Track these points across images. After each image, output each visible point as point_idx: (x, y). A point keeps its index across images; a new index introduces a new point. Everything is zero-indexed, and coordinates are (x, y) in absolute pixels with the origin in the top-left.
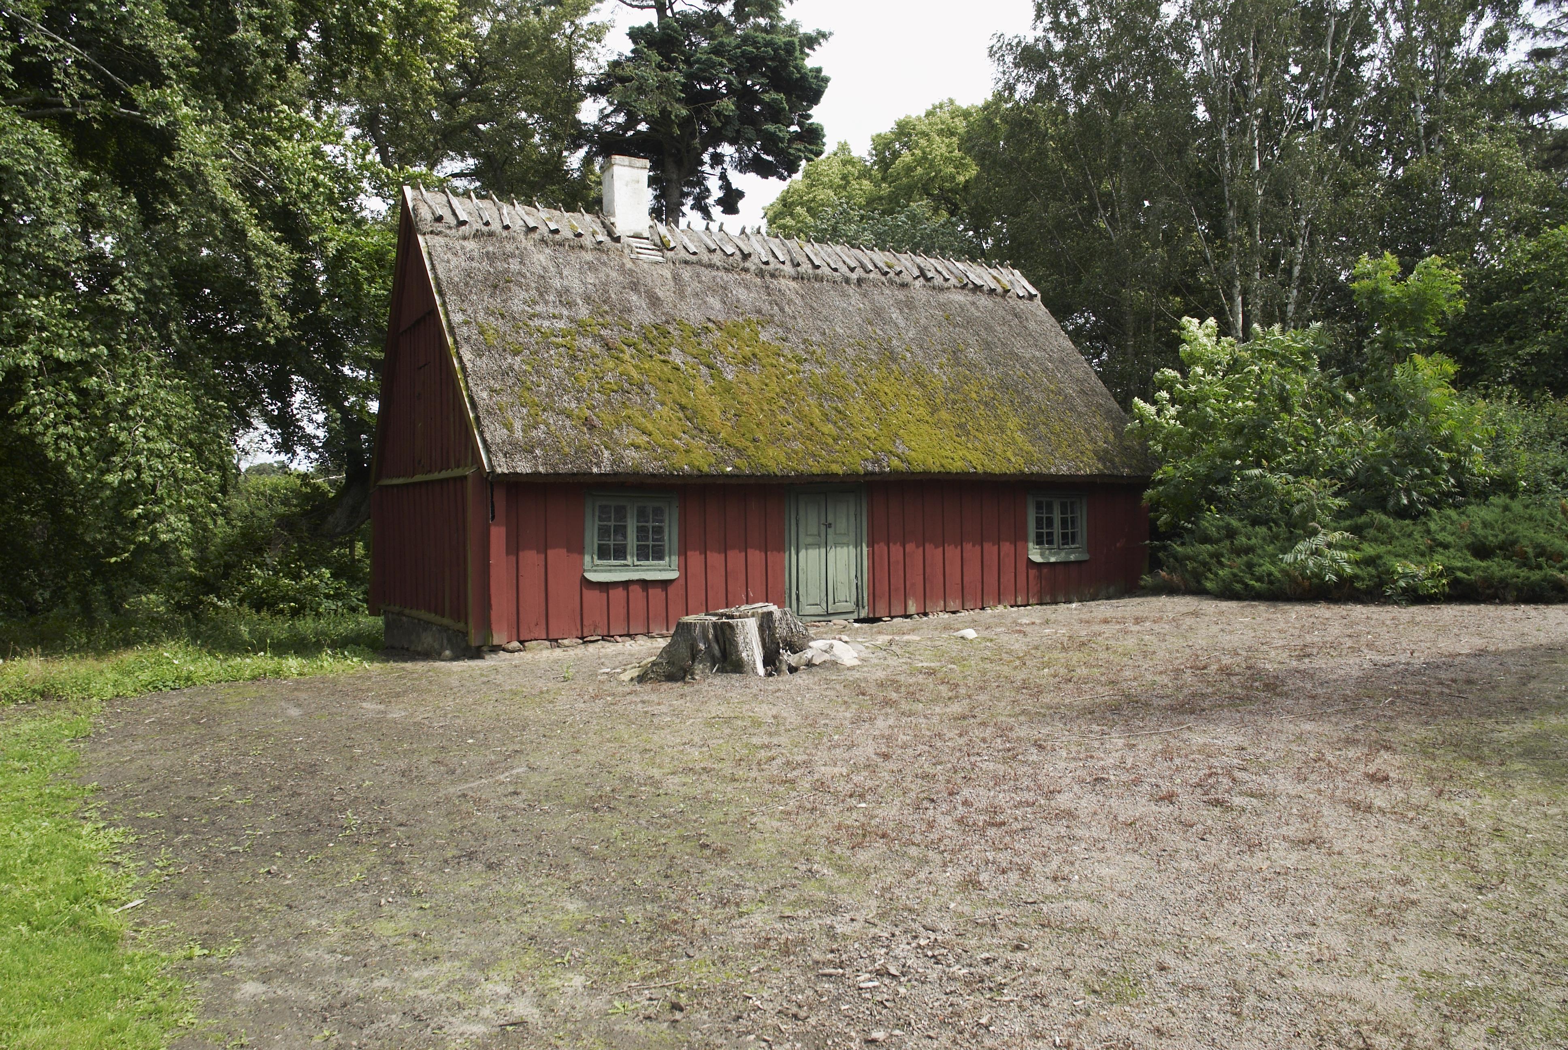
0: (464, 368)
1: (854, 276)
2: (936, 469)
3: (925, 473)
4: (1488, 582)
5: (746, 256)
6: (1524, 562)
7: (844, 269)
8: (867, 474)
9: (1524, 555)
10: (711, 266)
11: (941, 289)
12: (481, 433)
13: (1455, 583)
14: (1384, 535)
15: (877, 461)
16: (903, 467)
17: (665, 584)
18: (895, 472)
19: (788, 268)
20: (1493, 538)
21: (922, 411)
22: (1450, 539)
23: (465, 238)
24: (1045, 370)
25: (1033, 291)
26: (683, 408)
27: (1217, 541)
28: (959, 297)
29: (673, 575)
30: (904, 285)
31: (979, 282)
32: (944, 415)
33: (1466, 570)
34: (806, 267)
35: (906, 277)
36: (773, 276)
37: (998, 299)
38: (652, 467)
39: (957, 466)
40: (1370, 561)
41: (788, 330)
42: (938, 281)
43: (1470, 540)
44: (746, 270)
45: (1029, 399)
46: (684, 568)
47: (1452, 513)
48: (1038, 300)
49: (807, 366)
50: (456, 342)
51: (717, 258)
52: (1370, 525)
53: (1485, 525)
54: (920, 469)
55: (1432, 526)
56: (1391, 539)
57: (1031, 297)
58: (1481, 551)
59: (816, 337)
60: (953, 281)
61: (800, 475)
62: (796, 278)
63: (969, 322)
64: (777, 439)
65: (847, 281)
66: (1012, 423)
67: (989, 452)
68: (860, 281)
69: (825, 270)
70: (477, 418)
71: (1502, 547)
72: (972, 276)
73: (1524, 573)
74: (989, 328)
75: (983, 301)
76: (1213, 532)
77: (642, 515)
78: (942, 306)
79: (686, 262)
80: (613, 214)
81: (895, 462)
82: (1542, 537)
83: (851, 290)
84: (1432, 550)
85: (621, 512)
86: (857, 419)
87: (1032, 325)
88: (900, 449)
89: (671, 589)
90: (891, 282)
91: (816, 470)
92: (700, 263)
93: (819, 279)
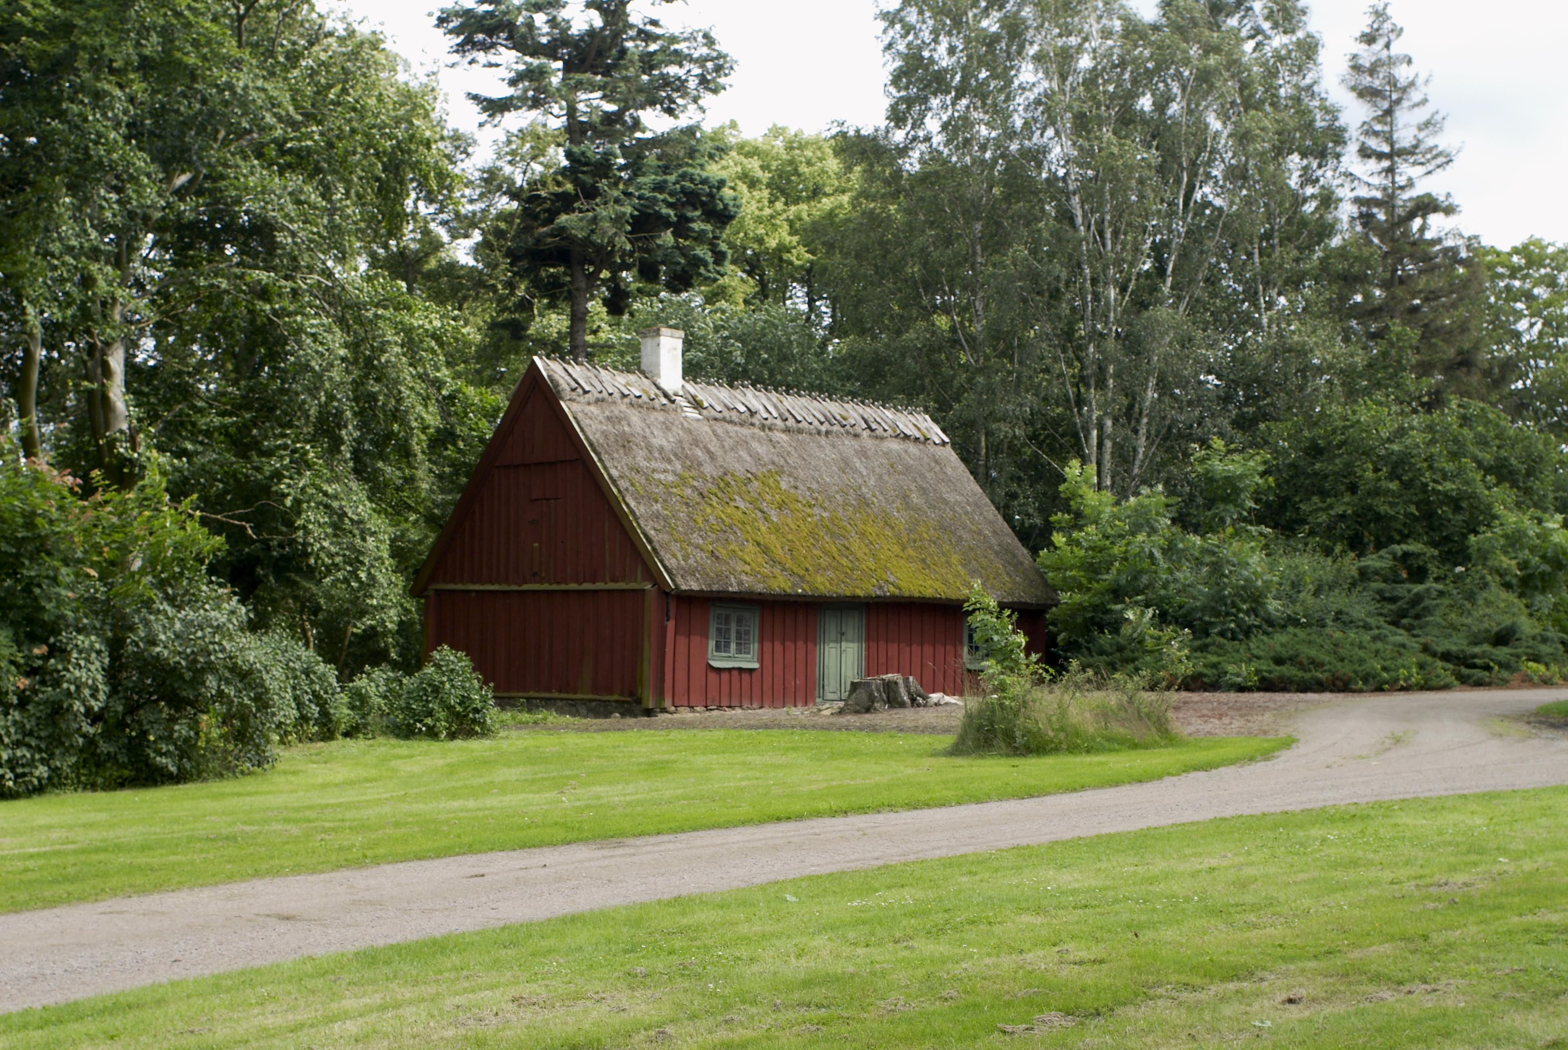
0: (633, 512)
1: (823, 428)
2: (917, 595)
3: (910, 597)
4: (1281, 679)
5: (752, 413)
6: (1302, 667)
7: (816, 423)
8: (878, 597)
9: (1301, 663)
10: (731, 422)
11: (882, 438)
12: (661, 562)
13: (1263, 680)
14: (1221, 651)
15: (881, 588)
16: (897, 592)
17: (751, 671)
18: (893, 596)
19: (779, 422)
20: (1284, 654)
21: (897, 549)
22: (1261, 654)
23: (589, 404)
24: (966, 513)
25: (947, 440)
26: (759, 544)
27: (1111, 654)
28: (895, 446)
29: (756, 665)
30: (856, 436)
31: (908, 432)
32: (910, 552)
33: (1270, 672)
34: (791, 422)
35: (858, 429)
36: (770, 429)
37: (921, 447)
38: (759, 588)
39: (929, 593)
40: (1215, 666)
41: (796, 479)
42: (880, 431)
43: (1272, 654)
44: (753, 425)
45: (960, 538)
46: (761, 660)
47: (1265, 638)
48: (949, 447)
49: (816, 510)
50: (620, 491)
51: (734, 415)
52: (1213, 644)
53: (1282, 645)
54: (907, 594)
55: (1252, 645)
56: (1226, 652)
57: (944, 443)
58: (1279, 661)
59: (814, 486)
60: (890, 432)
61: (839, 597)
62: (787, 430)
63: (908, 469)
64: (819, 568)
65: (819, 433)
66: (955, 559)
67: (945, 582)
68: (827, 433)
69: (804, 424)
70: (654, 549)
71: (1290, 659)
72: (901, 426)
73: (1300, 674)
74: (922, 475)
75: (912, 448)
76: (1107, 648)
77: (739, 621)
78: (886, 454)
79: (716, 419)
80: (659, 376)
81: (892, 588)
82: (1313, 652)
83: (823, 440)
84: (1250, 660)
85: (727, 621)
86: (860, 554)
87: (949, 471)
88: (892, 579)
89: (754, 674)
90: (848, 433)
91: (848, 594)
92: (724, 419)
93: (800, 431)
